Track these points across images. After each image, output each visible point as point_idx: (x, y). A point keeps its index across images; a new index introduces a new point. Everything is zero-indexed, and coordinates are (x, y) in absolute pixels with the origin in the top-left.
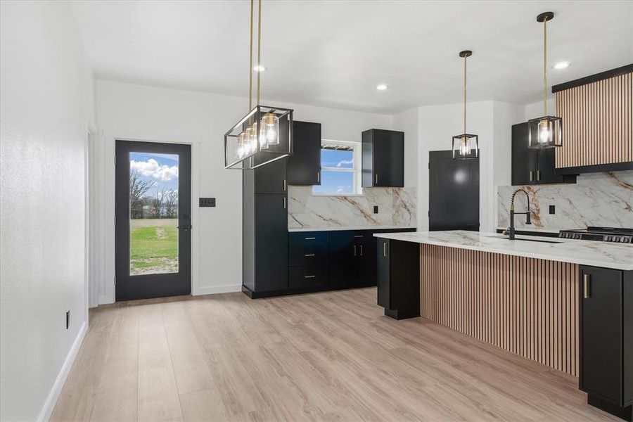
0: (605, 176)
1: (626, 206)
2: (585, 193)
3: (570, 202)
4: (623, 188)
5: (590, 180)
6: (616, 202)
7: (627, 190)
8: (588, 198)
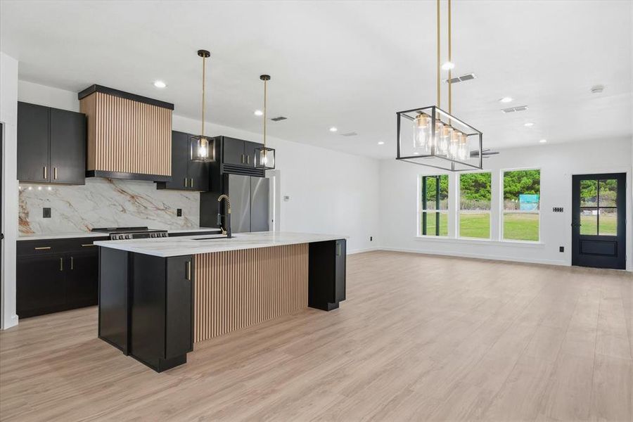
0: (104, 181)
1: (122, 209)
2: (86, 196)
3: (70, 205)
4: (120, 194)
5: (91, 184)
6: (114, 205)
7: (123, 196)
8: (89, 201)
